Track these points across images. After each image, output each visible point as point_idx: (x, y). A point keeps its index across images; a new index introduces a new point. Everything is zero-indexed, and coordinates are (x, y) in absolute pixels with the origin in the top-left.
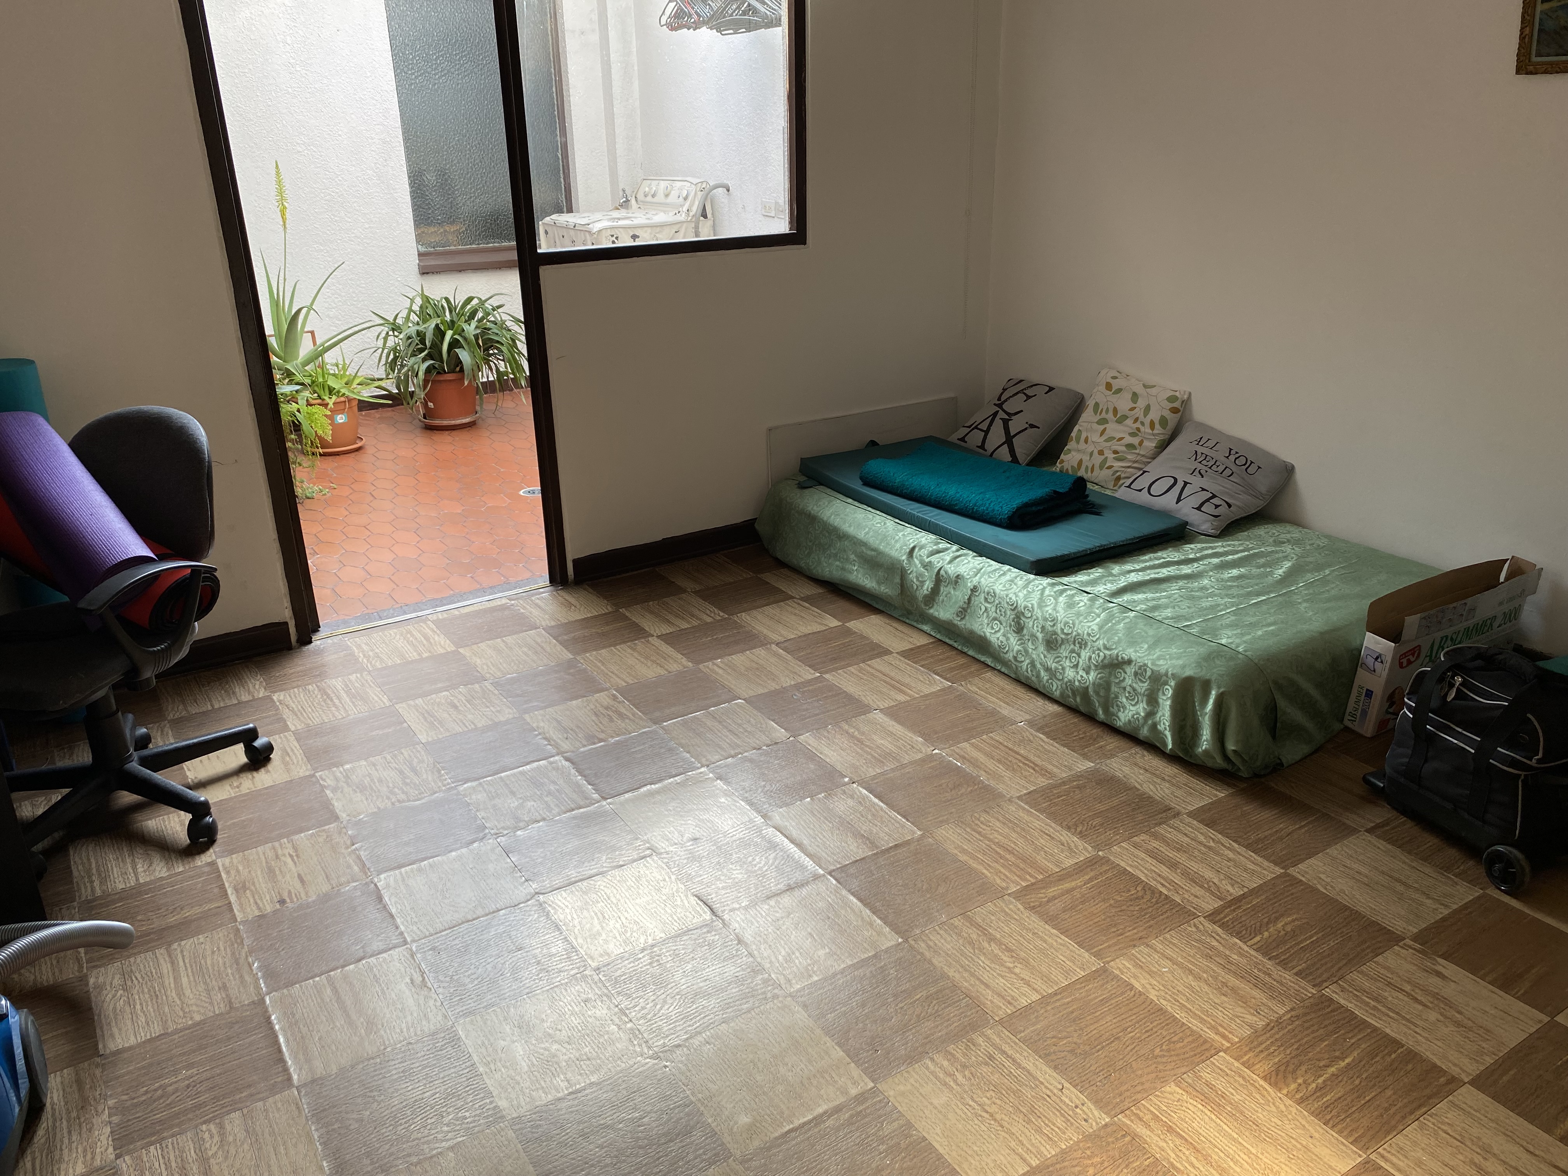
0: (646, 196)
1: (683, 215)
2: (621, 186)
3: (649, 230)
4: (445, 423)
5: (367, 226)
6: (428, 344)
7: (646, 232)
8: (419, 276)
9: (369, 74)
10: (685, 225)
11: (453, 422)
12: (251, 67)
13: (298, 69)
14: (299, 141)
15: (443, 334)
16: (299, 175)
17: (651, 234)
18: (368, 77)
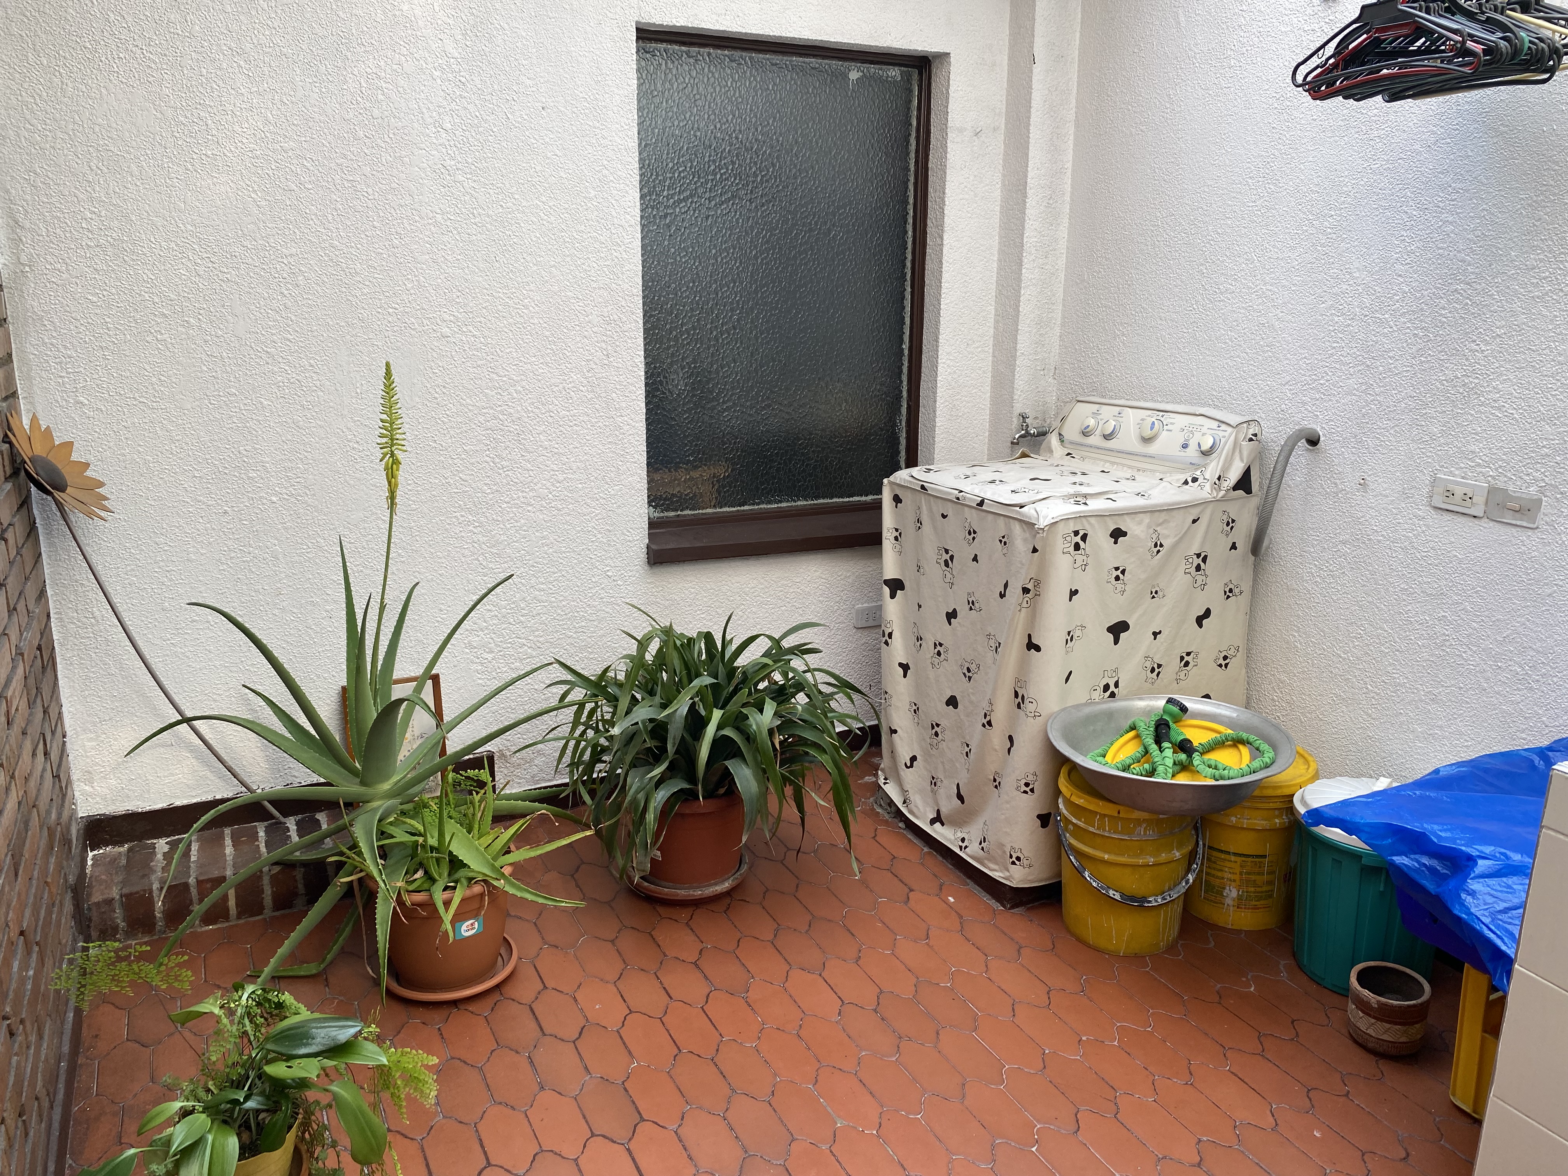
0: (1085, 433)
1: (1208, 487)
2: (1018, 408)
3: (1146, 519)
4: (682, 893)
5: (561, 478)
6: (671, 748)
7: (1140, 523)
8: (647, 567)
9: (593, 193)
10: (1210, 508)
11: (698, 893)
12: (367, 170)
13: (461, 178)
14: (446, 317)
15: (703, 722)
16: (440, 381)
17: (1149, 527)
18: (591, 199)
